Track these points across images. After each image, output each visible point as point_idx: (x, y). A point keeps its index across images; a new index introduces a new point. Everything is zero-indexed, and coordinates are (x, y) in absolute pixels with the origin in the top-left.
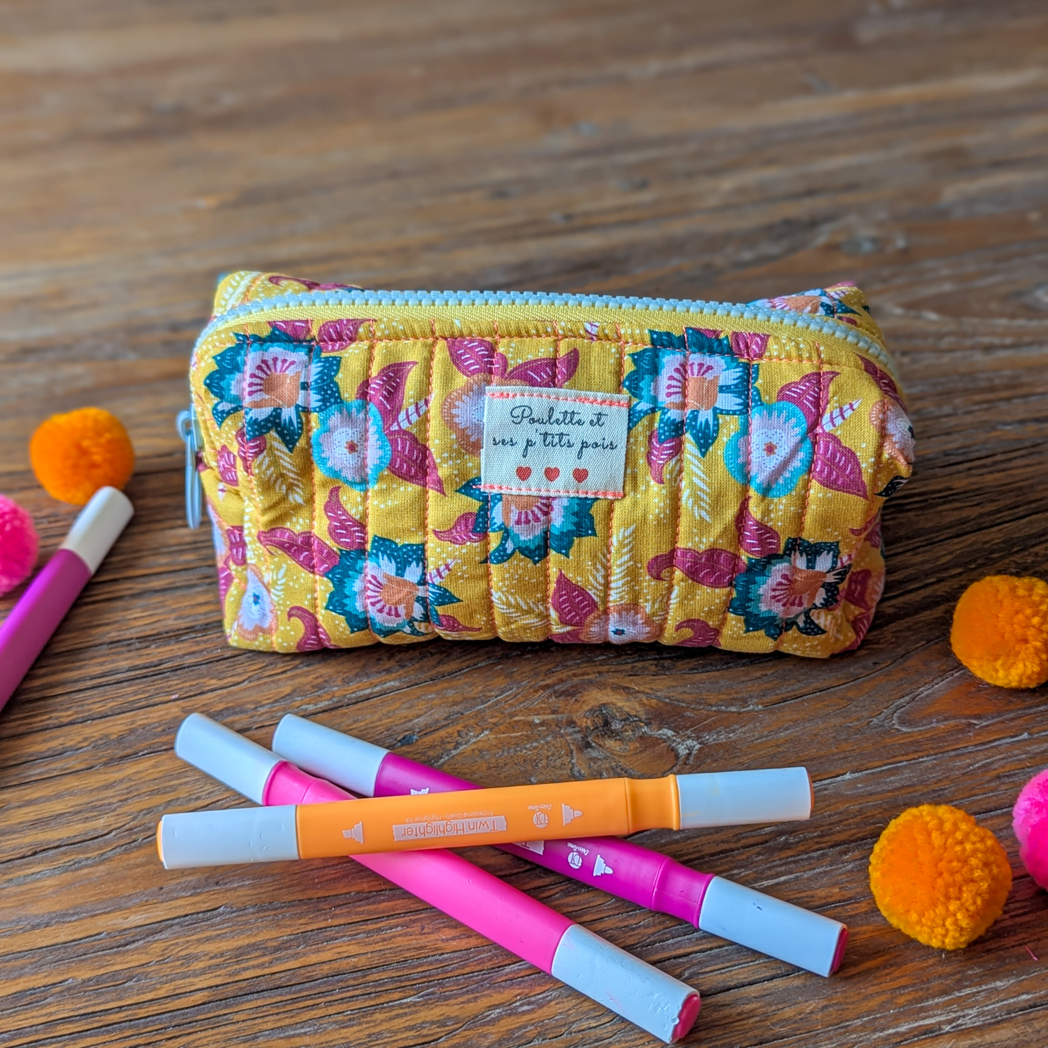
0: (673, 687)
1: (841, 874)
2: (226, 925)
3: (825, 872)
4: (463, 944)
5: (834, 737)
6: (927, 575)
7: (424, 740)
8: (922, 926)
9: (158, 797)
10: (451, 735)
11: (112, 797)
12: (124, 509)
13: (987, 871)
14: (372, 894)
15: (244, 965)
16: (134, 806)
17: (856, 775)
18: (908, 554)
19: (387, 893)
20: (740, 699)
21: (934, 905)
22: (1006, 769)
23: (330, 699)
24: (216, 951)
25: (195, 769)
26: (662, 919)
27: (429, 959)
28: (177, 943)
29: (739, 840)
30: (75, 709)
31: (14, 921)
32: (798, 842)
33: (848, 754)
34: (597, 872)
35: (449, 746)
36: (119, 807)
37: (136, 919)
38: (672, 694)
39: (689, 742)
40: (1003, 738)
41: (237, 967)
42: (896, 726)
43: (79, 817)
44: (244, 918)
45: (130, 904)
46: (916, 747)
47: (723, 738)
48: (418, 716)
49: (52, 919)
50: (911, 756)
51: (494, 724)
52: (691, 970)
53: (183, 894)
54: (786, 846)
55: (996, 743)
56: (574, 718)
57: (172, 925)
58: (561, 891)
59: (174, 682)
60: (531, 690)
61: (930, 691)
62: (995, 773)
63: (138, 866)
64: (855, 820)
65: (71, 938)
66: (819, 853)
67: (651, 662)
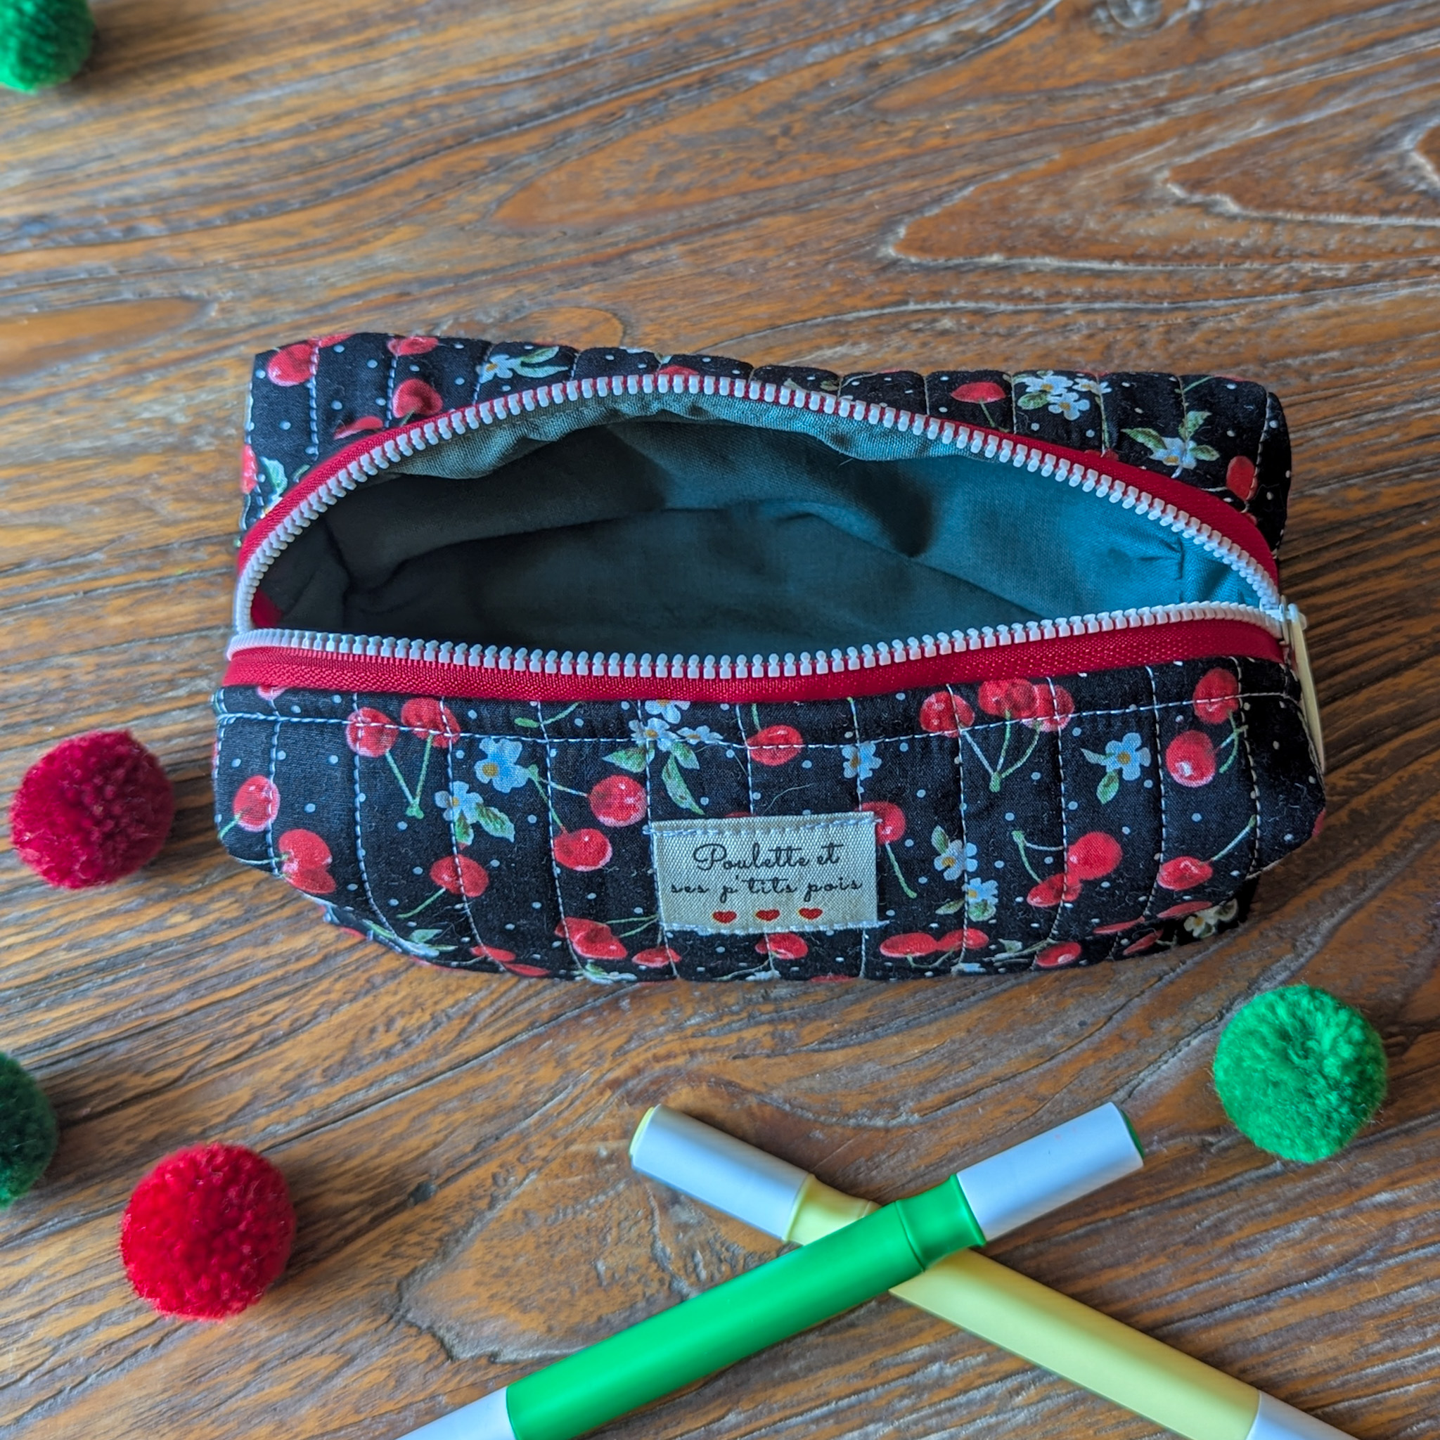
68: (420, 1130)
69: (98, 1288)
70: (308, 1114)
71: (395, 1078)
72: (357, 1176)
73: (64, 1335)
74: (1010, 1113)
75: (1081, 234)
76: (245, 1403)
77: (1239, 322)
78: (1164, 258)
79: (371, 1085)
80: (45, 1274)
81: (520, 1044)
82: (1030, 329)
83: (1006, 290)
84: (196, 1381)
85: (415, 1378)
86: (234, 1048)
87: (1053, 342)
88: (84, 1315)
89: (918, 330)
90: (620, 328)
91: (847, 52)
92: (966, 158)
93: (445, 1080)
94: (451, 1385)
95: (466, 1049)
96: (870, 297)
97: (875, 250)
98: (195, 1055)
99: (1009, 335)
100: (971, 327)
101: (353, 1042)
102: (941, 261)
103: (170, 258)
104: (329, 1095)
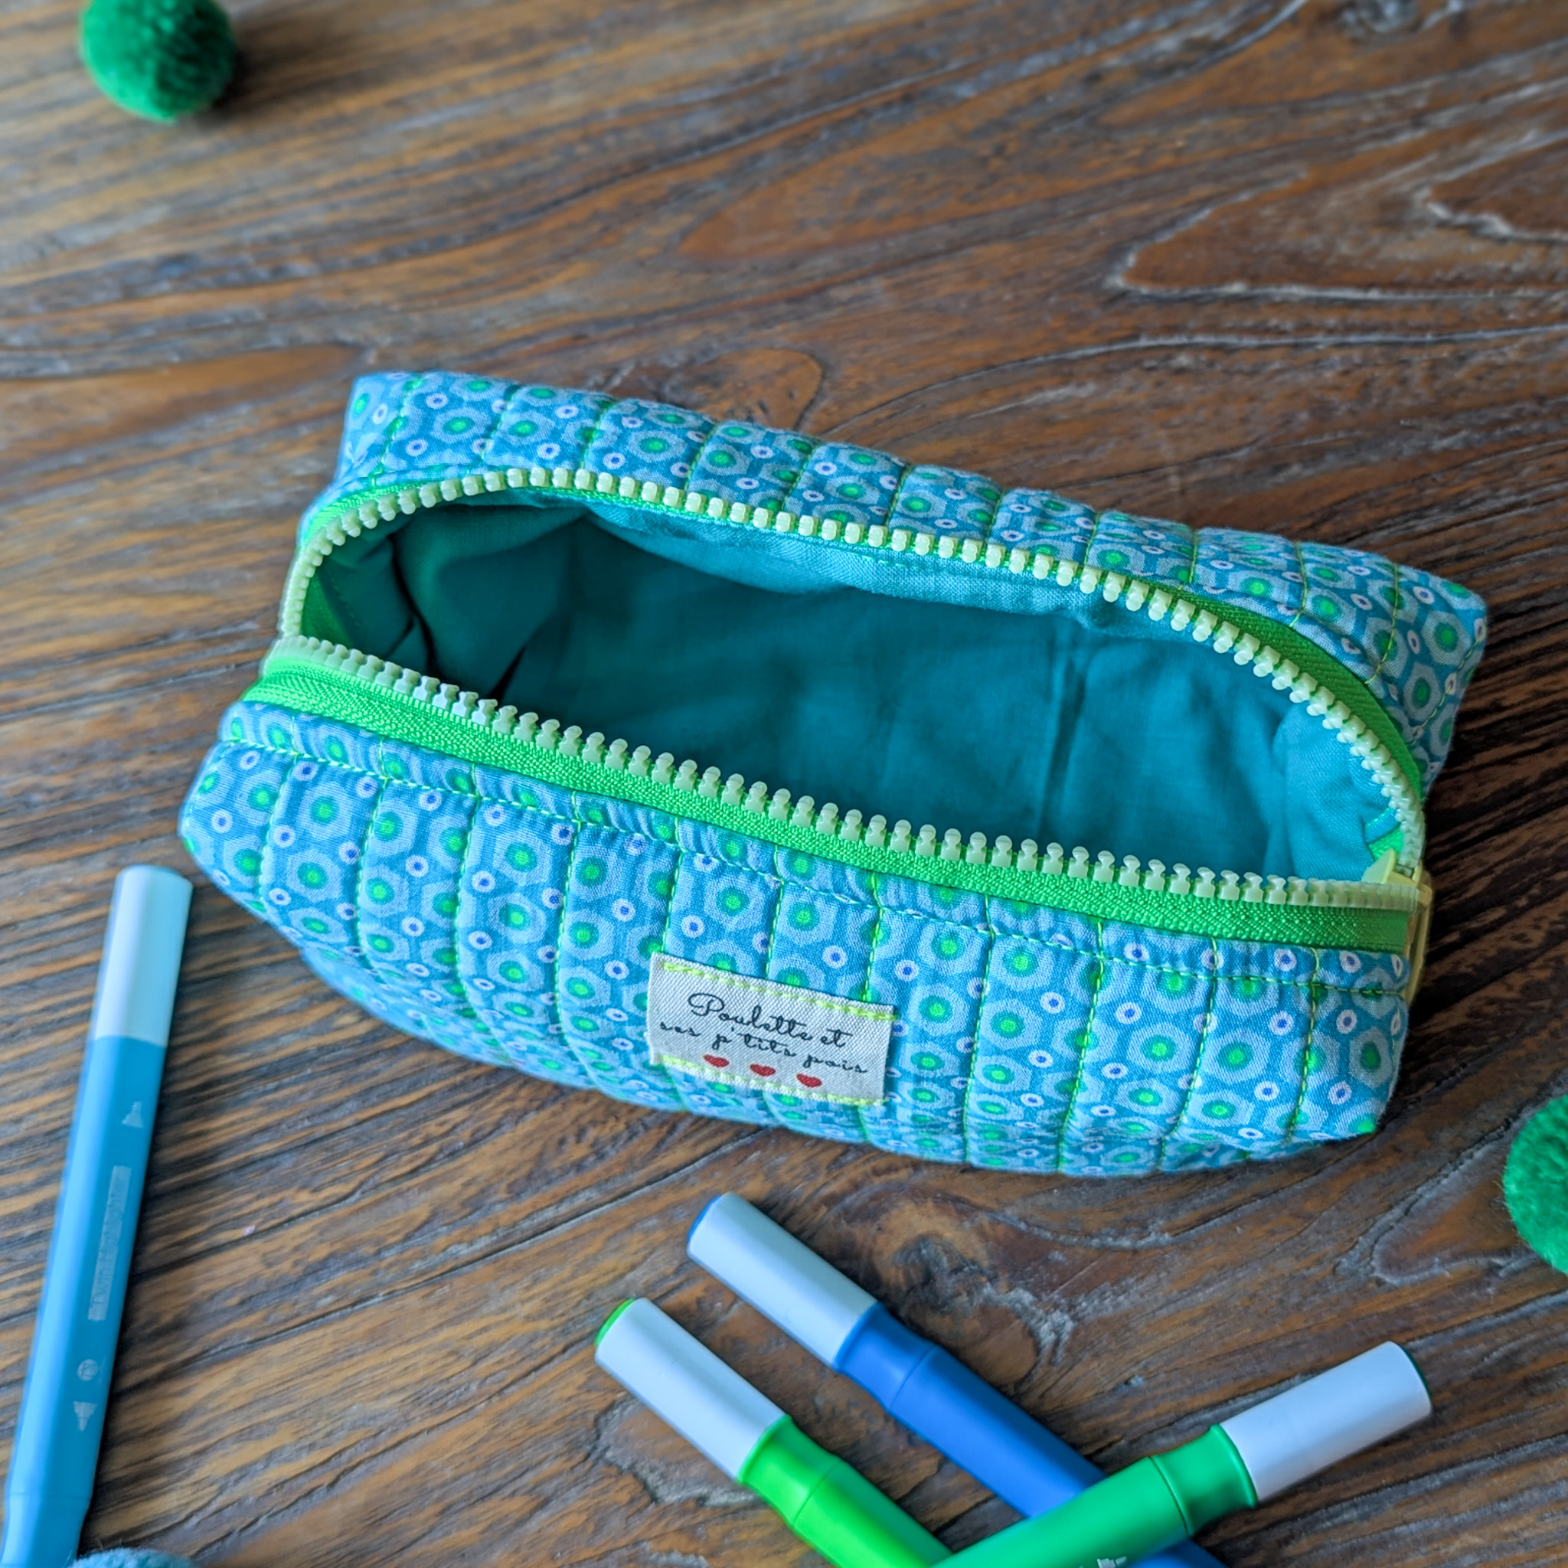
0: (1032, 1194)
5: (1281, 1301)
20: (1136, 1223)
22: (1539, 1365)
33: (1298, 1337)
38: (1029, 1211)
39: (1057, 1317)
42: (1378, 1274)
46: (1405, 1320)
47: (1108, 1306)
55: (1528, 1308)
56: (877, 1266)
61: (1434, 1193)
62: (1522, 1373)
68: (617, 1250)
69: (269, 1422)
70: (493, 1232)
71: (588, 1194)
72: (547, 1301)
73: (231, 1474)
74: (1272, 1233)
75: (1331, 261)
76: (431, 1547)
77: (1512, 354)
78: (1426, 285)
79: (561, 1201)
80: (211, 1406)
81: (725, 1156)
82: (1277, 365)
83: (1250, 322)
84: (377, 1523)
85: (616, 1523)
86: (411, 1161)
87: (1304, 378)
88: (252, 1451)
89: (1151, 369)
90: (818, 370)
91: (1064, 63)
92: (1202, 178)
93: (644, 1197)
94: (657, 1530)
95: (667, 1161)
96: (1097, 332)
97: (1100, 282)
98: (368, 1168)
99: (1253, 373)
100: (1211, 364)
101: (540, 1154)
102: (1175, 291)
103: (322, 300)
104: (516, 1212)
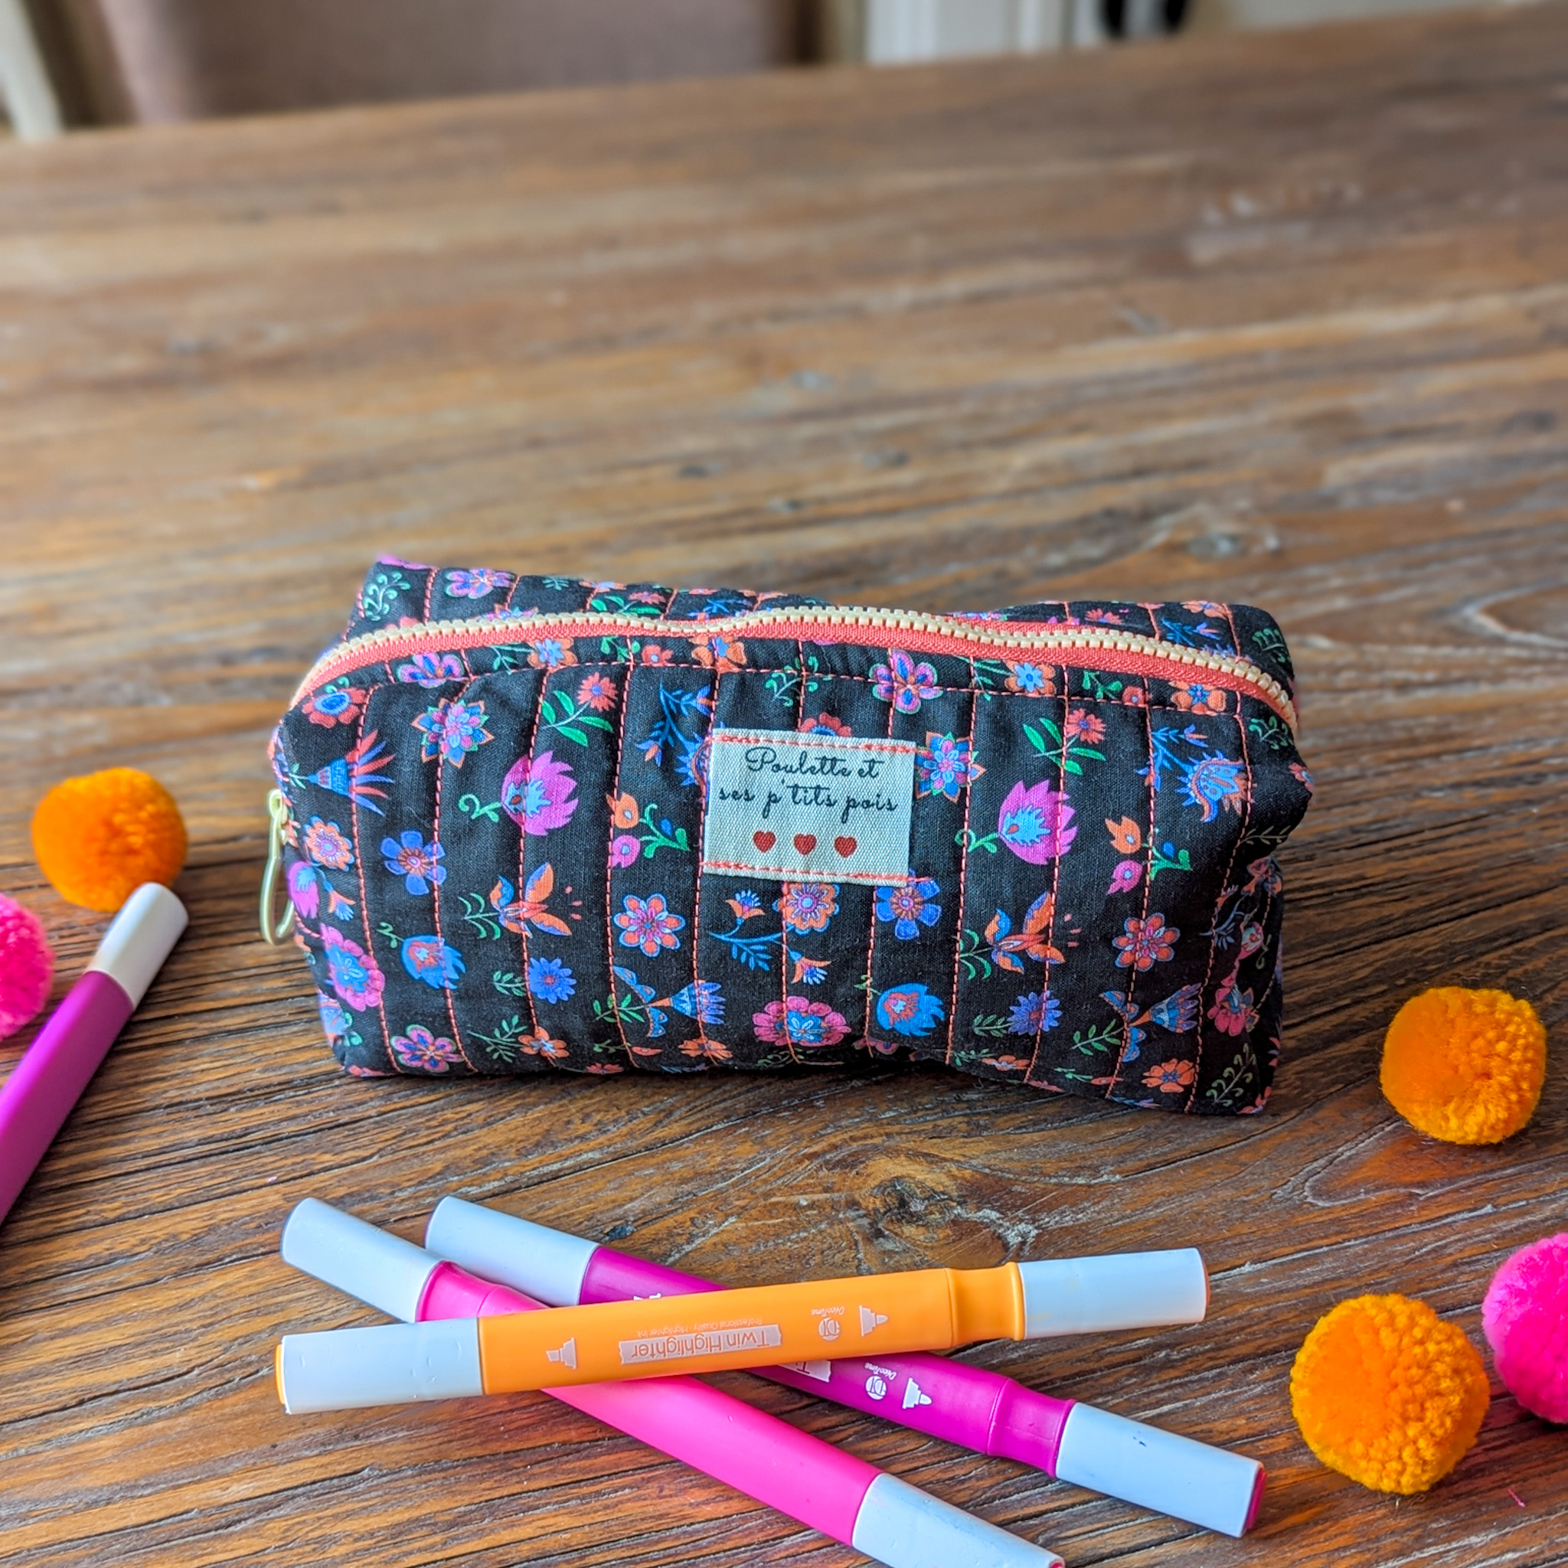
0: (994, 1152)
1: (1248, 1400)
2: (373, 1494)
3: (1225, 1398)
4: (721, 1509)
5: (1224, 1216)
6: (1338, 995)
7: (644, 1231)
8: (1369, 1460)
9: (258, 1320)
10: (681, 1224)
11: (190, 1321)
12: (175, 917)
13: (1458, 1381)
14: (583, 1446)
15: (405, 1548)
16: (224, 1333)
17: (1259, 1266)
18: (1311, 966)
19: (605, 1443)
20: (1089, 1168)
21: (1386, 1429)
22: (1467, 1254)
23: (502, 1179)
24: (362, 1530)
25: (312, 1279)
26: (1001, 1467)
27: (674, 1531)
28: (304, 1521)
29: (1101, 1358)
30: (123, 1199)
31: (57, 1498)
32: (1183, 1359)
33: (1244, 1238)
34: (908, 1403)
35: (679, 1240)
36: (202, 1334)
37: (241, 1489)
38: (992, 1162)
39: (1022, 1227)
40: (1459, 1212)
41: (395, 1551)
42: (1309, 1200)
43: (143, 1350)
44: (399, 1483)
45: (229, 1469)
46: (1339, 1227)
47: (1068, 1220)
48: (632, 1200)
49: (115, 1493)
50: (1334, 1239)
51: (743, 1208)
52: (1047, 1535)
53: (307, 1453)
54: (1168, 1364)
55: (1450, 1220)
56: (857, 1197)
57: (294, 1497)
58: (856, 1433)
59: (268, 1158)
60: (792, 1161)
61: (1353, 1151)
62: (1449, 1259)
63: (237, 1416)
64: (1265, 1325)
65: (145, 1519)
66: (1215, 1372)
67: (960, 1119)
71: (590, 1155)
73: (237, 1339)
74: (1212, 1174)
79: (565, 1160)
80: (221, 1294)
81: (715, 1132)
86: (428, 1135)
93: (642, 1157)
95: (665, 1134)
98: (387, 1140)
104: (524, 1166)
